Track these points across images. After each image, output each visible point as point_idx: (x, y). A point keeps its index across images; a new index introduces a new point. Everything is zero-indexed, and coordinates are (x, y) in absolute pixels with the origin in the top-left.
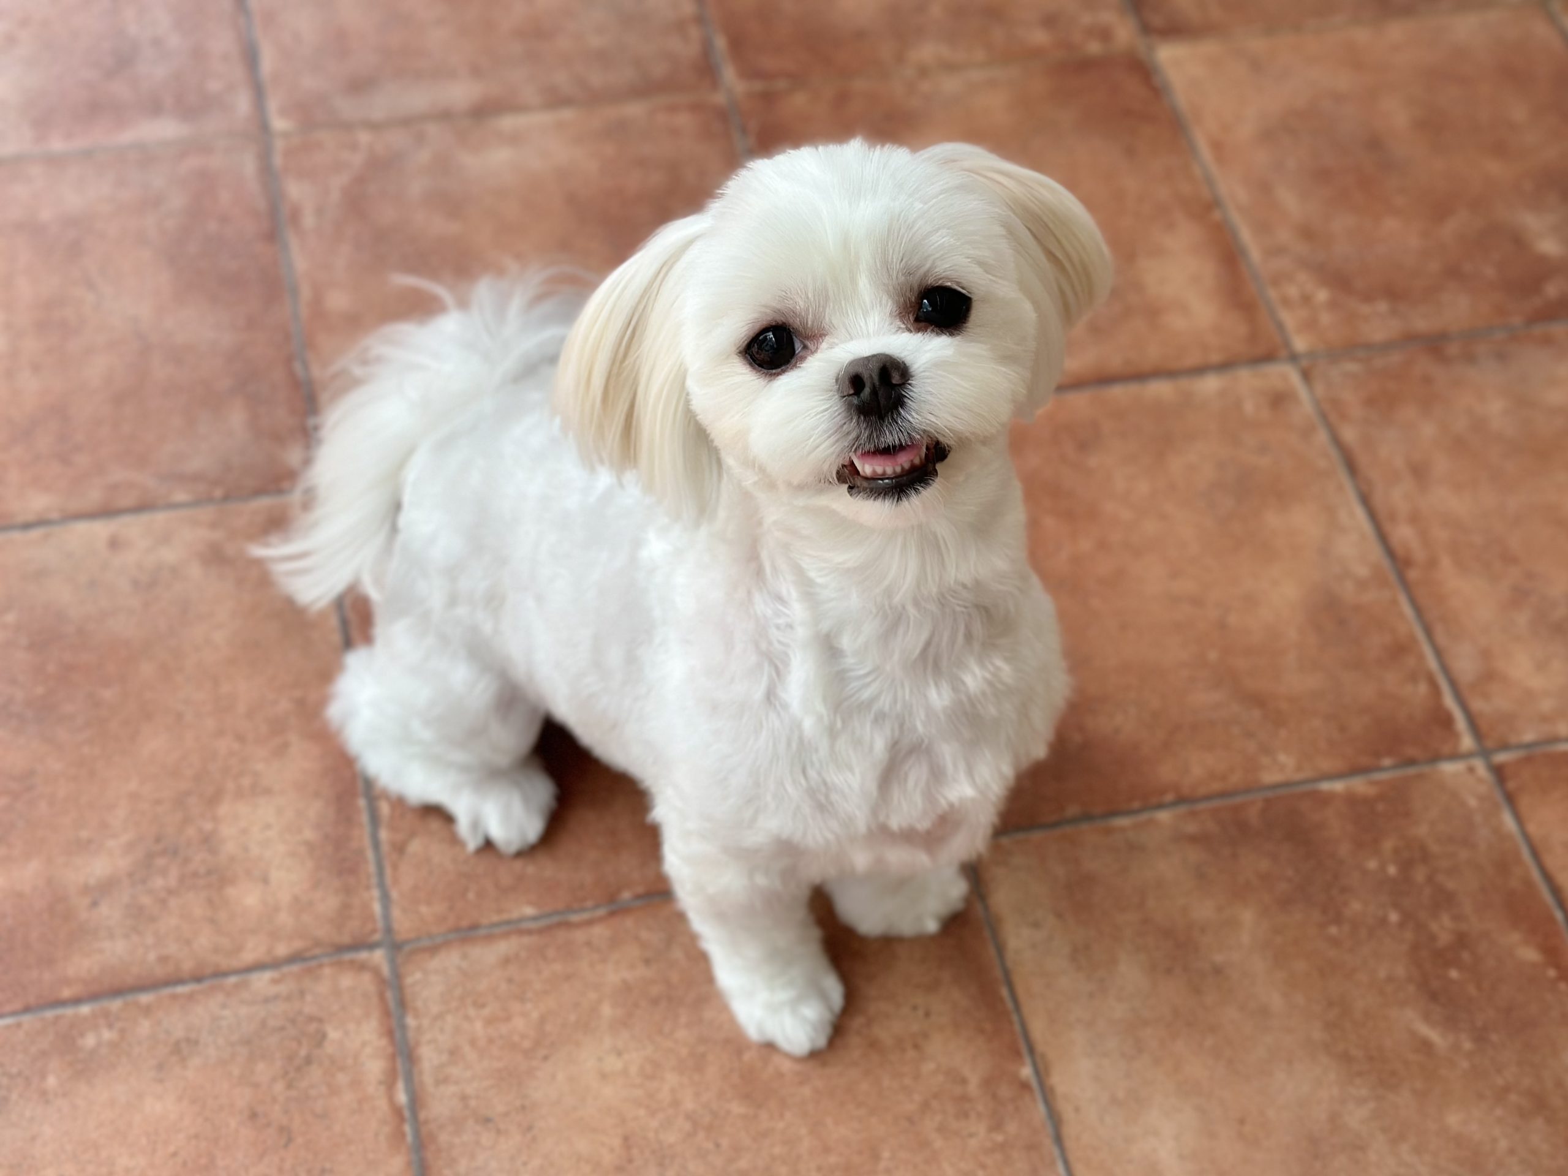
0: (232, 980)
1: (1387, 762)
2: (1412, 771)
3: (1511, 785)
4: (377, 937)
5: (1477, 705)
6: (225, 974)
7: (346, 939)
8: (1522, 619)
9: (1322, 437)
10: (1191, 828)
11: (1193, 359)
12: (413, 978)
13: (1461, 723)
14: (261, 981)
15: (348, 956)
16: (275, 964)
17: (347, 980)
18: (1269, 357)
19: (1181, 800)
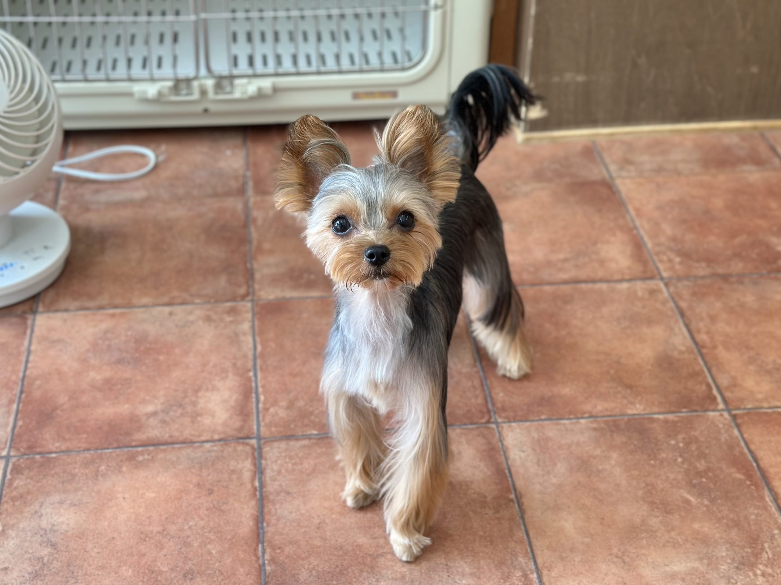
0: (197, 444)
1: (684, 410)
2: (695, 414)
3: (739, 421)
4: (253, 436)
5: (727, 394)
6: (195, 442)
7: (242, 435)
8: (752, 368)
9: (671, 304)
10: (595, 425)
11: (617, 277)
12: (266, 449)
13: (719, 399)
14: (208, 445)
15: (241, 441)
16: (213, 441)
17: (240, 448)
18: (652, 278)
19: (591, 416)
